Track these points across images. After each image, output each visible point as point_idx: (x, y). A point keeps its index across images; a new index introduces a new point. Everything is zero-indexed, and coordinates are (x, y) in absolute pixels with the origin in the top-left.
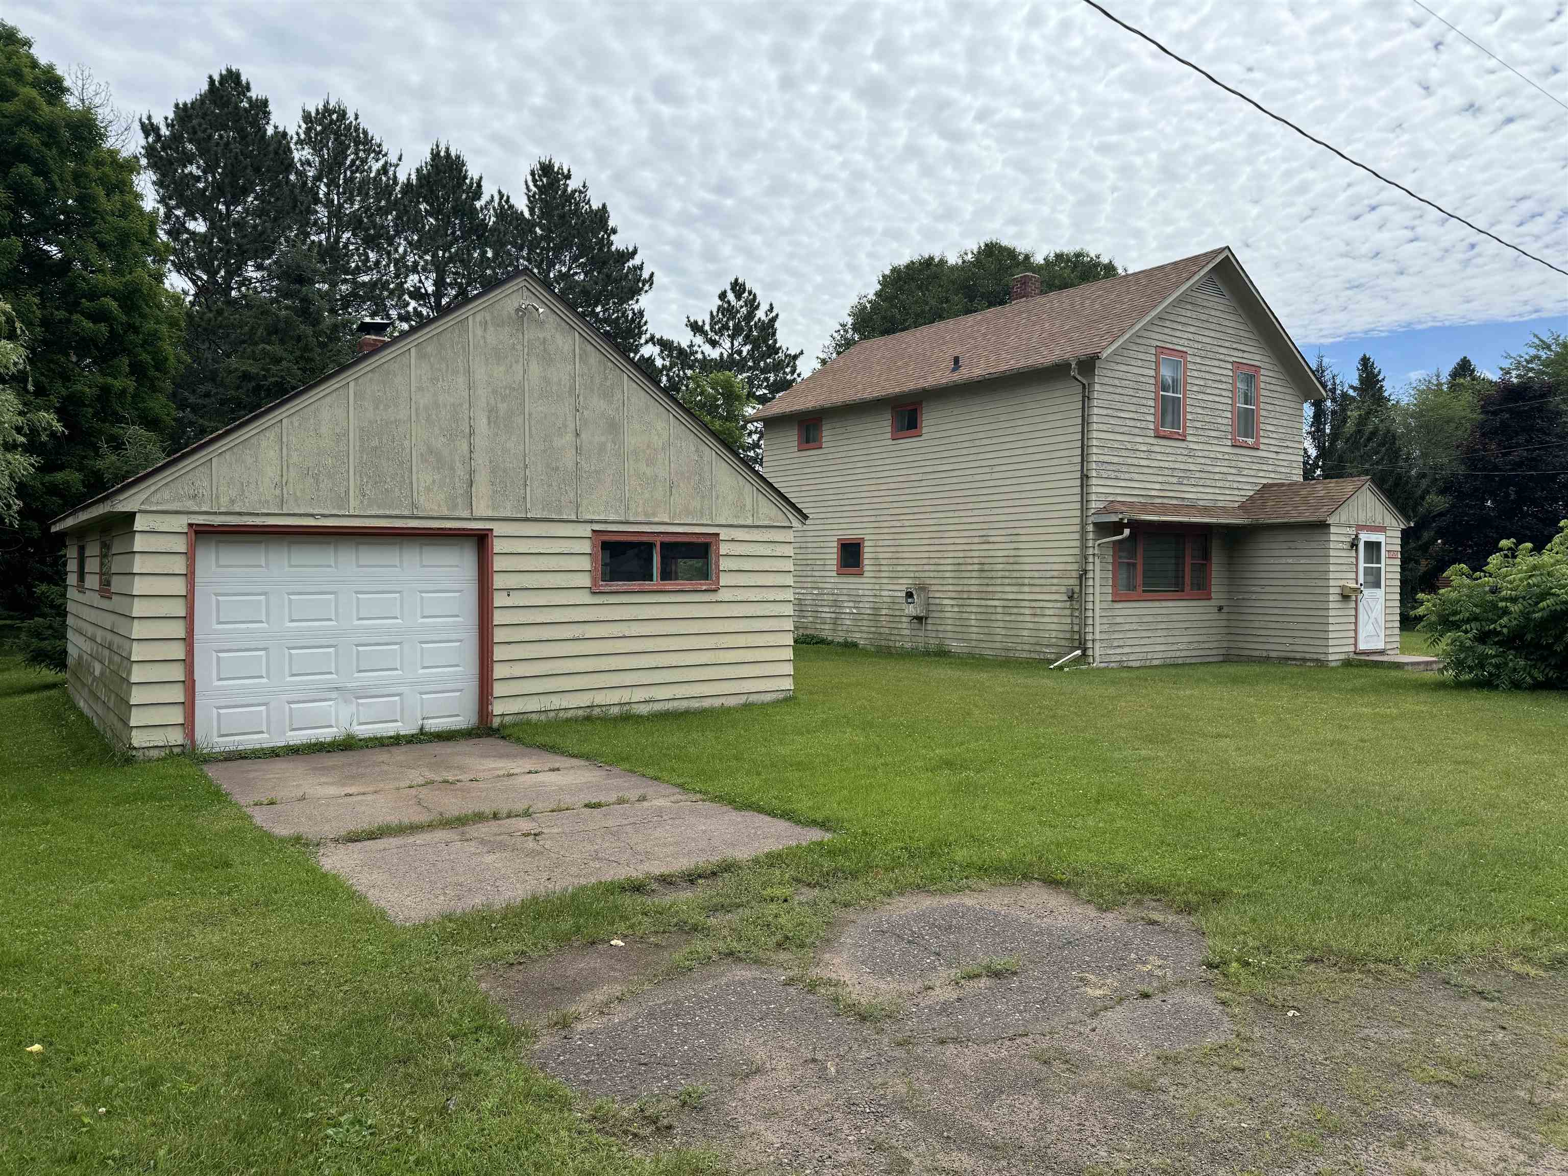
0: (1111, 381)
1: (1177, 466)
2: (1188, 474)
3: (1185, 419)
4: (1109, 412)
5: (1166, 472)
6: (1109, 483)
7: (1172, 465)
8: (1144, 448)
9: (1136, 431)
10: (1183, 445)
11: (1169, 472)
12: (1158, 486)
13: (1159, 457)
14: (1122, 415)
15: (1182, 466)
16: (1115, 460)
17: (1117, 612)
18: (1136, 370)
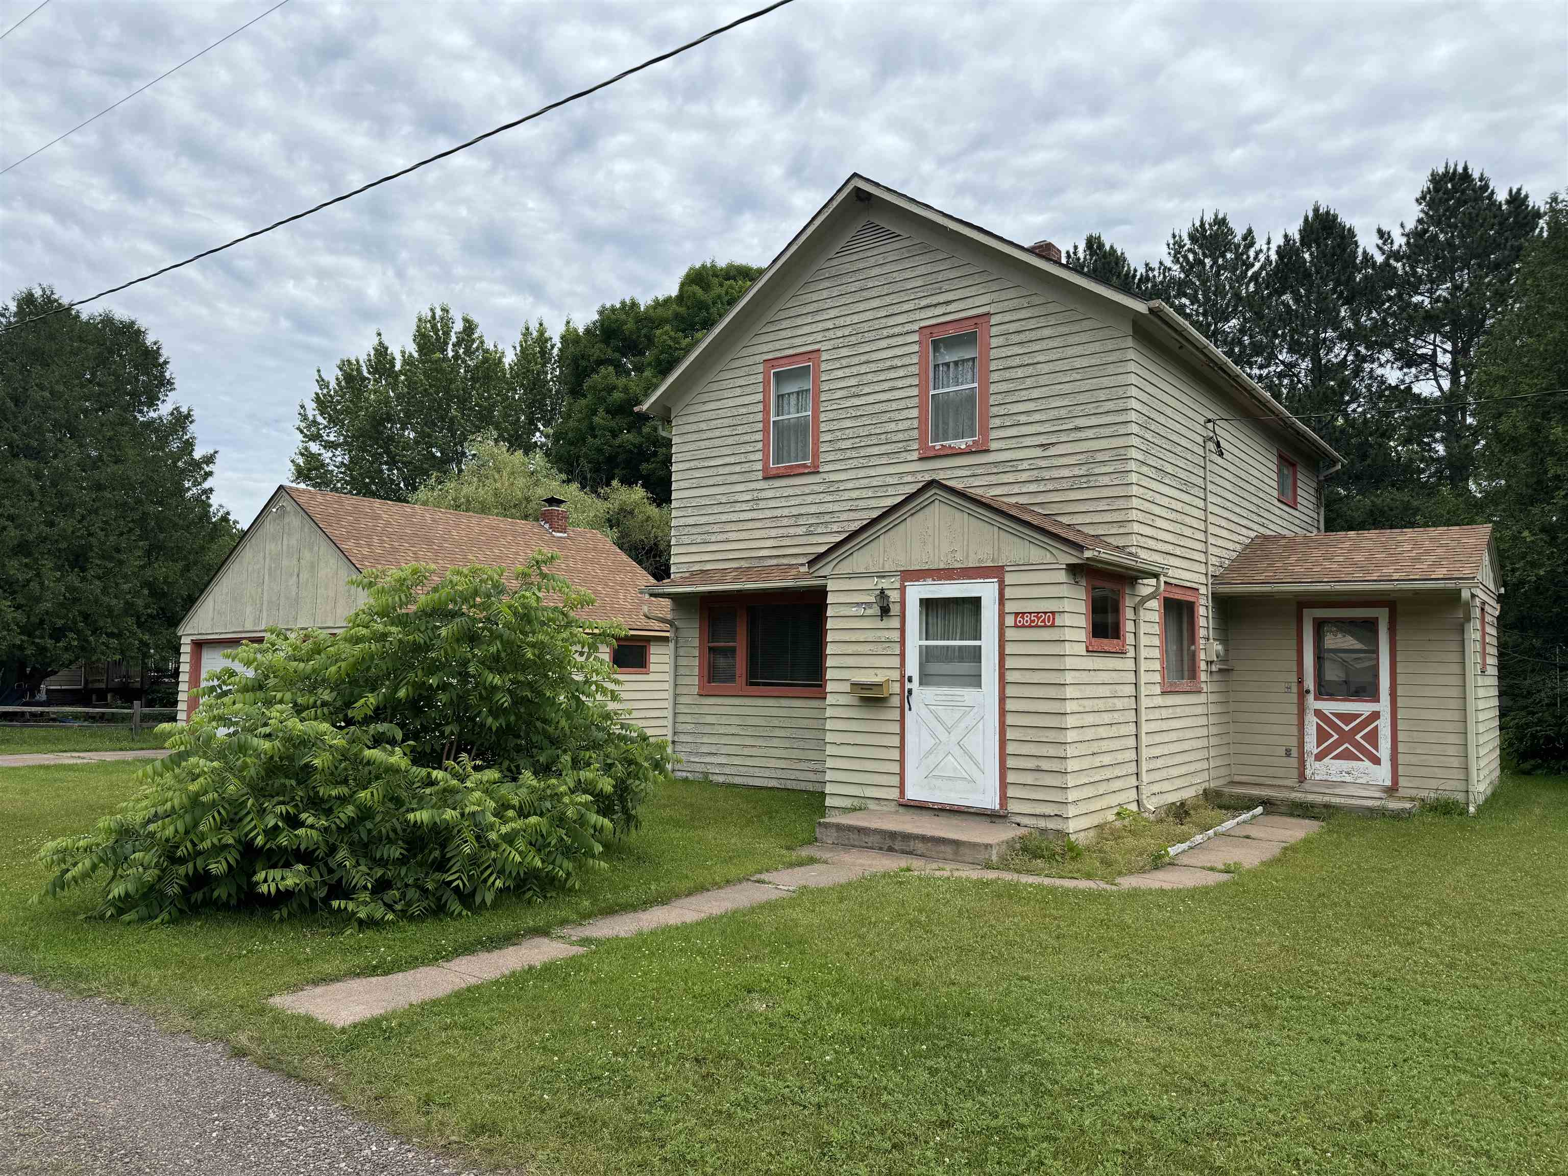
0: (694, 427)
1: (803, 510)
2: (827, 518)
3: (817, 443)
4: (692, 464)
5: (785, 522)
6: (693, 549)
7: (795, 511)
8: (748, 497)
9: (734, 478)
10: (817, 479)
11: (792, 521)
12: (769, 543)
13: (772, 504)
14: (712, 463)
15: (813, 509)
16: (703, 520)
17: (705, 710)
18: (730, 403)
